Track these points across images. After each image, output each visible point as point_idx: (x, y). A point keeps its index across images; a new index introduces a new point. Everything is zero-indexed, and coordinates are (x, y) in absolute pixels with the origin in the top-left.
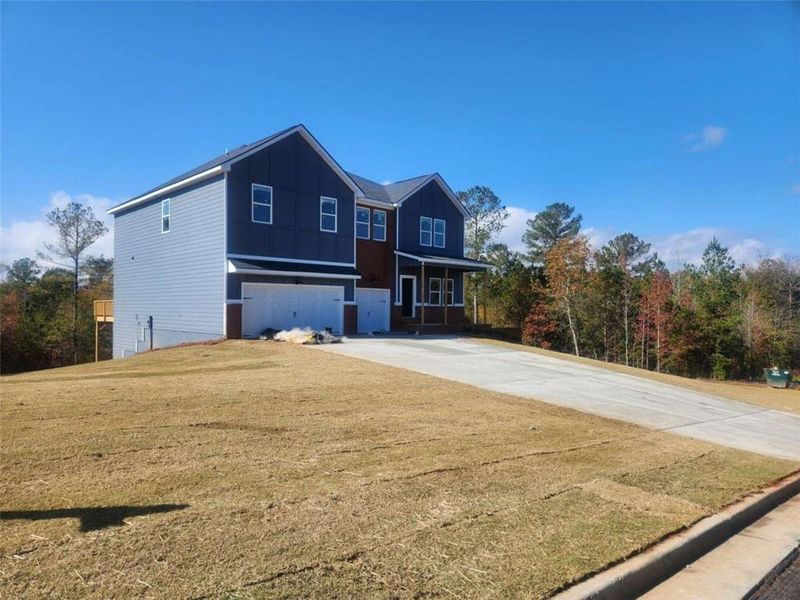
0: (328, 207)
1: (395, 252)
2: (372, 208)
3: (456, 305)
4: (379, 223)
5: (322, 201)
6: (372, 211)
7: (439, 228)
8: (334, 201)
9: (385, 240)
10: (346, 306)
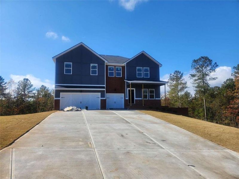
0: (94, 67)
1: (125, 80)
2: (115, 66)
3: (156, 99)
4: (119, 71)
5: (91, 65)
6: (115, 67)
7: (146, 70)
8: (96, 65)
9: (121, 77)
10: (101, 100)
